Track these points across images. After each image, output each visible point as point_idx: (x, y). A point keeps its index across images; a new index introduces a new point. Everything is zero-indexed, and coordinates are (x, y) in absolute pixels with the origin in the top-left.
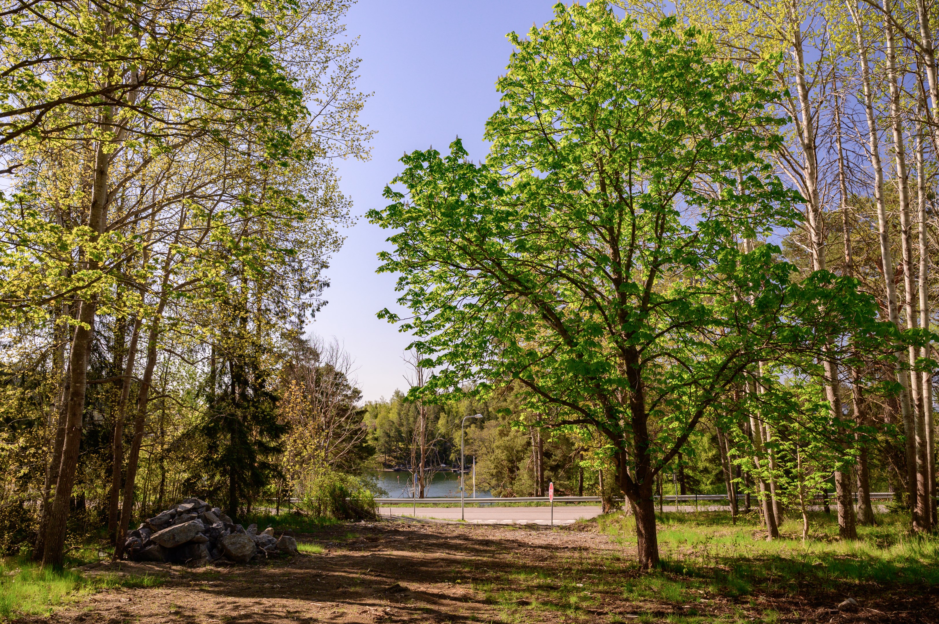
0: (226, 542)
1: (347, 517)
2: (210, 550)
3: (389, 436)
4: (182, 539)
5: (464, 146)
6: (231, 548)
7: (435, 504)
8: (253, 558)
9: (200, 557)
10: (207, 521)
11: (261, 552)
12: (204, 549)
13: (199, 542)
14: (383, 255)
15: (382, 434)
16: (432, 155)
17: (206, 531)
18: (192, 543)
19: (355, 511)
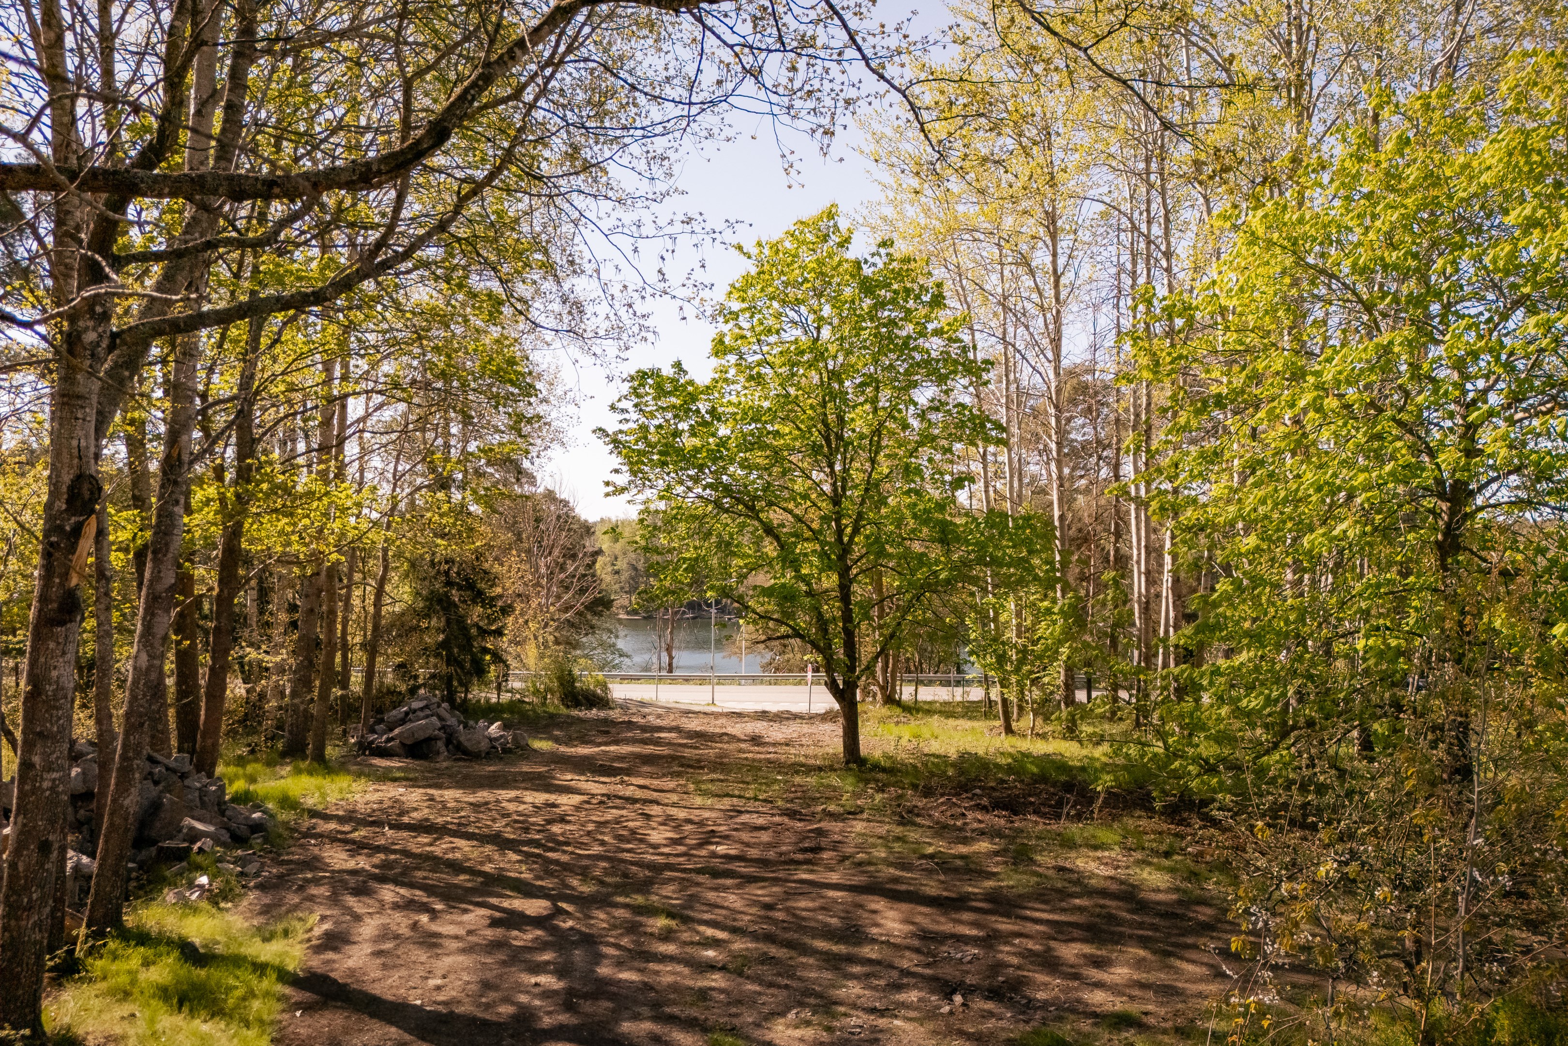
0: (462, 739)
1: (577, 704)
2: (447, 746)
3: (635, 569)
4: (421, 736)
5: (685, 366)
6: (466, 744)
7: (687, 680)
8: (488, 753)
9: (438, 753)
10: (441, 718)
11: (494, 747)
12: (440, 745)
13: (436, 739)
14: (607, 484)
15: (625, 566)
16: (655, 373)
17: (443, 728)
18: (430, 740)
19: (586, 698)
